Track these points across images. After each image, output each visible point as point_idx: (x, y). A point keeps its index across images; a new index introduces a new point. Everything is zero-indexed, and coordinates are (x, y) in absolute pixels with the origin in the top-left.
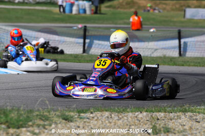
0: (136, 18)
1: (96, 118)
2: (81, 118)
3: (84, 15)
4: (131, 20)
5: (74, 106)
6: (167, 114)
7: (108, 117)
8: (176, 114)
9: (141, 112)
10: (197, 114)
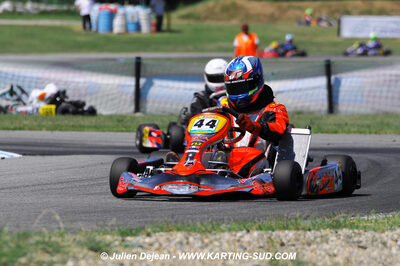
0: (245, 38)
1: (156, 245)
2: (126, 246)
3: (135, 35)
4: (236, 43)
5: (113, 221)
6: (300, 232)
7: (181, 243)
8: (318, 233)
9: (248, 231)
10: (362, 231)
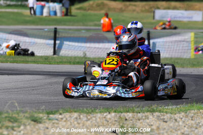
1: (65, 119)
2: (50, 119)
3: (54, 17)
6: (135, 114)
7: (76, 118)
8: (144, 115)
9: (109, 113)
10: (165, 114)
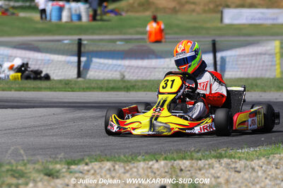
0: (154, 25)
1: (92, 171)
2: (71, 172)
3: (78, 23)
4: (148, 28)
5: (61, 156)
6: (193, 161)
7: (109, 170)
8: (207, 162)
9: (157, 161)
10: (237, 160)
